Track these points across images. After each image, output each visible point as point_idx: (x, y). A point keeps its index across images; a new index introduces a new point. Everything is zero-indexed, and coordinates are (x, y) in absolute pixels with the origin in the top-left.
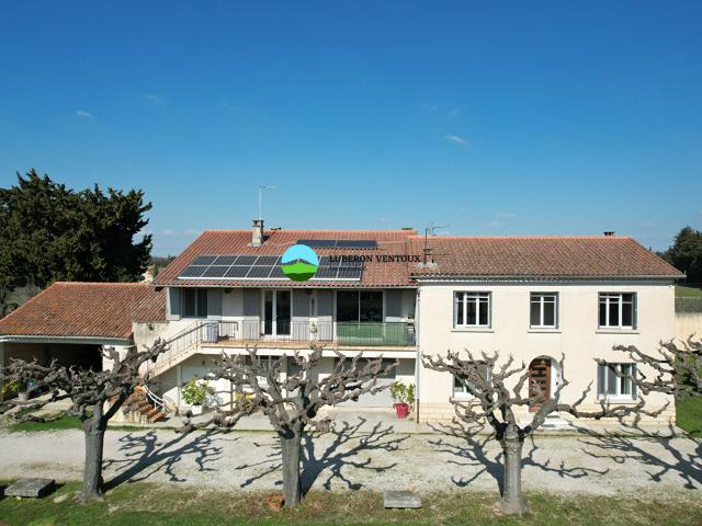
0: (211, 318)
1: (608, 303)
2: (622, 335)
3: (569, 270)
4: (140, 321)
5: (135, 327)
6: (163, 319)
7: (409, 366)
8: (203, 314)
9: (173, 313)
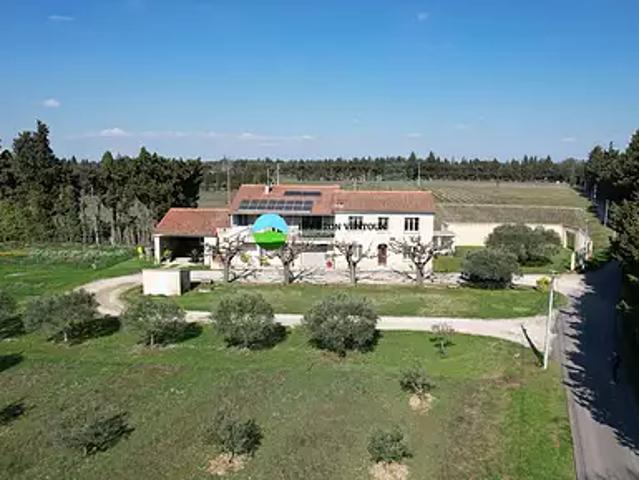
0: (250, 226)
1: (409, 221)
2: (414, 233)
3: (394, 208)
4: (220, 227)
5: (218, 230)
6: (229, 226)
7: (331, 247)
8: (246, 224)
9: (235, 223)
